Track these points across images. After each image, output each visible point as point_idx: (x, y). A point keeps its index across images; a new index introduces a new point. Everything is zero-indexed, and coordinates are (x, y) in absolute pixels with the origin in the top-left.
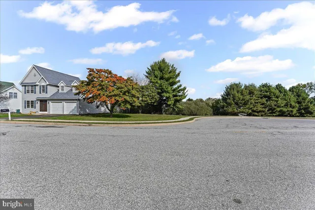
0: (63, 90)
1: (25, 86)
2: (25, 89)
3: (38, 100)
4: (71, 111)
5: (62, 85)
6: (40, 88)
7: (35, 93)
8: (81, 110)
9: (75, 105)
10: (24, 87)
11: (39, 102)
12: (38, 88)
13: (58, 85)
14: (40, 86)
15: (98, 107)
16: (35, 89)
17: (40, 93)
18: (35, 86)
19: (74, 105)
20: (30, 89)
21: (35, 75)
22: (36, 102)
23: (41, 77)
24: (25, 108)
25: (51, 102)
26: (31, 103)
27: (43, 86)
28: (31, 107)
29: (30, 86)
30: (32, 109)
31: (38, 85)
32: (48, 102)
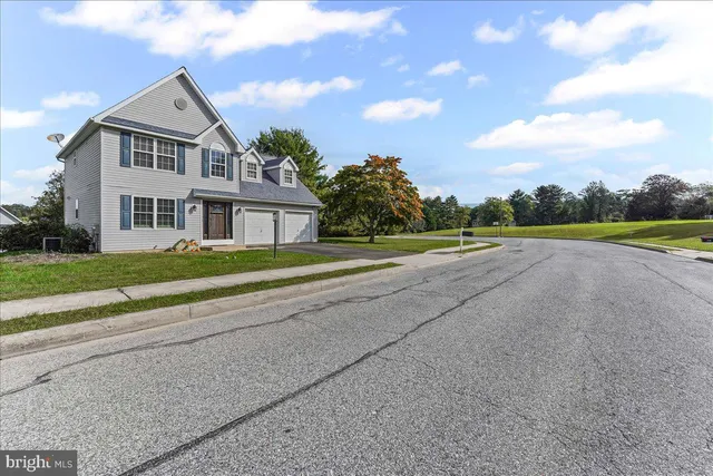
1: (126, 133)
2: (125, 146)
4: (298, 236)
5: (250, 159)
6: (204, 159)
7: (182, 171)
10: (119, 137)
11: (200, 207)
13: (241, 158)
14: (205, 152)
16: (182, 156)
17: (205, 174)
19: (304, 220)
20: (155, 153)
21: (180, 105)
22: (188, 206)
23: (217, 124)
24: (125, 225)
25: (247, 210)
26: (159, 209)
27: (218, 153)
28: (159, 224)
29: (155, 139)
30: (167, 230)
31: (195, 145)
32: (235, 209)
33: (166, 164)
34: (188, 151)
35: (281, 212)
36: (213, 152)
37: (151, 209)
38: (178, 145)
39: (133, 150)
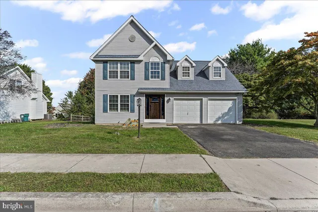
0: (186, 74)
1: (105, 62)
2: (105, 69)
3: (140, 94)
4: (219, 118)
5: (186, 64)
6: (146, 69)
7: (133, 78)
9: (230, 104)
10: (102, 65)
11: (143, 99)
12: (139, 69)
13: (178, 65)
14: (146, 64)
16: (133, 69)
17: (147, 78)
18: (133, 62)
19: (226, 105)
20: (119, 70)
21: (132, 39)
22: (136, 98)
23: (153, 45)
24: (105, 110)
25: (175, 99)
26: (121, 101)
27: (155, 63)
28: (121, 109)
29: (119, 62)
30: (125, 113)
31: (140, 61)
32: (166, 99)
33: (125, 75)
34: (136, 65)
35: (205, 99)
36: (152, 64)
37: (117, 101)
38: (131, 63)
39: (108, 70)
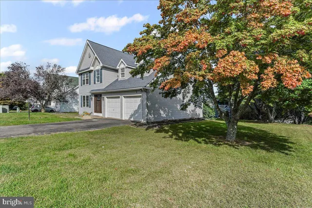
0: (123, 74)
1: (81, 75)
3: (92, 94)
5: (122, 66)
6: (95, 76)
7: (90, 84)
8: (149, 112)
11: (93, 97)
12: (92, 76)
13: (118, 68)
14: (95, 72)
15: (184, 107)
17: (95, 83)
18: (90, 72)
19: (137, 102)
20: (85, 79)
25: (108, 98)
27: (98, 70)
29: (85, 73)
32: (102, 97)
35: (121, 97)
